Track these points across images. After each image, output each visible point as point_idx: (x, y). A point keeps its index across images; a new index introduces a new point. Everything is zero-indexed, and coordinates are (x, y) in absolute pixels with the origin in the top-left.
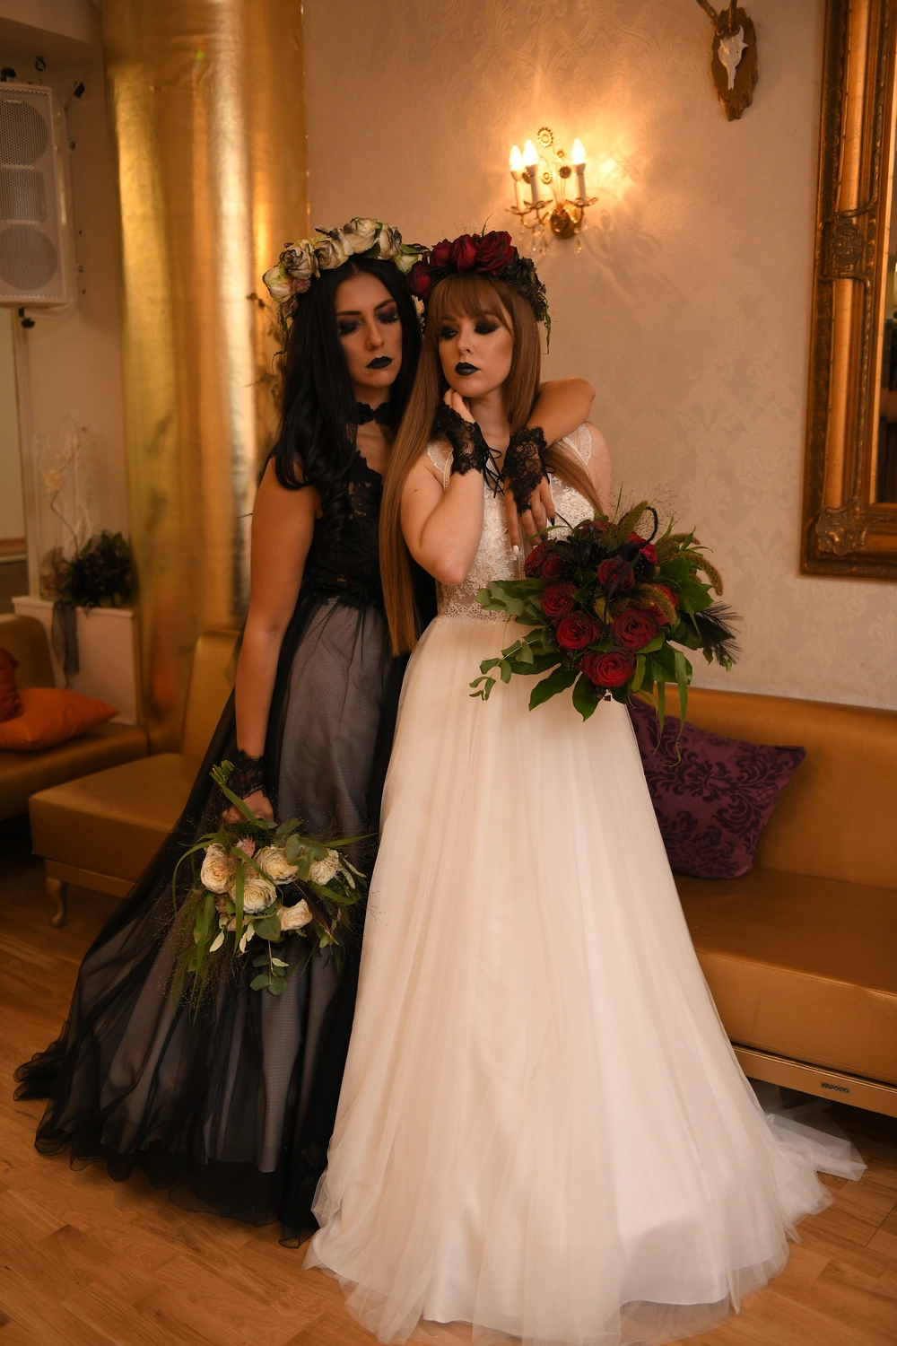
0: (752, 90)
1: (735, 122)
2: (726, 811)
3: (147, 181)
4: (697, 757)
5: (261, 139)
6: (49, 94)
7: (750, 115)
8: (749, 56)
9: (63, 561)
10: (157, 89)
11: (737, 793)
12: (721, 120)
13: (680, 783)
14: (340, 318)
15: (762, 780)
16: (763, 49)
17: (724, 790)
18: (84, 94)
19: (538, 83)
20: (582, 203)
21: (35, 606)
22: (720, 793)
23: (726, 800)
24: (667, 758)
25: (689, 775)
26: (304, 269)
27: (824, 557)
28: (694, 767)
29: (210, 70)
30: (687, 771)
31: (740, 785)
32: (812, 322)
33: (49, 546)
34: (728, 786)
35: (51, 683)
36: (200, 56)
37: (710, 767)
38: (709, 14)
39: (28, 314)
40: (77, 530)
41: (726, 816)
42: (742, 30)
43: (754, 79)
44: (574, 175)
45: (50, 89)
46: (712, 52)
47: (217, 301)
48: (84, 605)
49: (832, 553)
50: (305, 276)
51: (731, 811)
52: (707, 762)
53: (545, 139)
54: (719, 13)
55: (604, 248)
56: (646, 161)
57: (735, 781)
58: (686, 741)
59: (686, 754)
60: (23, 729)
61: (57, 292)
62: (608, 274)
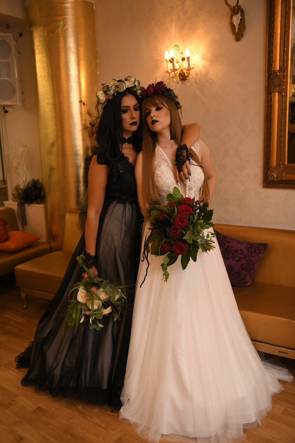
0: (244, 32)
1: (238, 42)
2: (243, 265)
3: (45, 64)
4: (233, 247)
5: (82, 50)
6: (11, 36)
7: (243, 40)
8: (242, 21)
9: (20, 189)
10: (48, 34)
11: (247, 259)
12: (234, 42)
13: (228, 256)
14: (122, 108)
15: (255, 255)
16: (247, 18)
17: (242, 258)
18: (22, 36)
19: (173, 30)
20: (189, 69)
21: (11, 204)
22: (241, 259)
23: (243, 261)
24: (224, 248)
25: (231, 253)
26: (112, 92)
27: (271, 182)
28: (233, 251)
29: (65, 28)
30: (230, 252)
31: (248, 256)
32: (265, 106)
33: (15, 185)
34: (244, 257)
35: (17, 229)
36: (62, 23)
37: (238, 251)
38: (229, 8)
39: (6, 109)
40: (24, 179)
41: (244, 266)
42: (240, 13)
43: (244, 28)
44: (186, 60)
45: (11, 35)
46: (230, 20)
47: (69, 103)
48: (28, 203)
49: (274, 180)
50: (112, 94)
51: (245, 265)
52: (237, 249)
53: (176, 48)
54: (232, 7)
55: (196, 83)
56: (209, 55)
57: (246, 255)
58: (230, 242)
59: (230, 247)
60: (10, 245)
61: (16, 101)
62: (198, 92)
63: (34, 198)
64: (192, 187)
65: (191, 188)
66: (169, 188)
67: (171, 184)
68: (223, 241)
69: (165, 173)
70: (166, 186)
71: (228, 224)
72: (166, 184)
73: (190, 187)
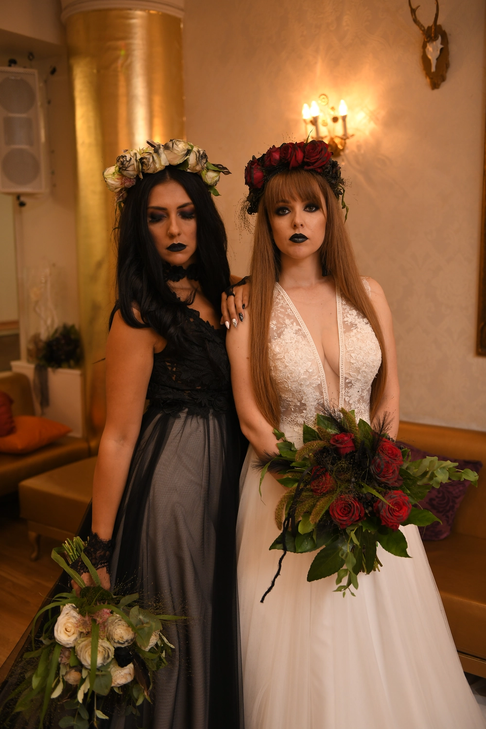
0: (446, 72)
1: (436, 90)
3: (92, 124)
5: (158, 100)
6: (36, 74)
7: (445, 87)
8: (444, 53)
9: (41, 341)
10: (98, 71)
12: (429, 90)
14: (151, 210)
16: (453, 48)
18: (56, 73)
19: (320, 68)
20: (345, 137)
21: (24, 367)
26: (131, 171)
29: (129, 61)
33: (32, 332)
35: (32, 413)
36: (123, 53)
38: (421, 29)
39: (22, 199)
40: (49, 322)
41: (434, 502)
42: (440, 38)
43: (447, 66)
44: (340, 121)
46: (422, 50)
48: (52, 367)
53: (324, 100)
54: (426, 28)
55: (358, 163)
56: (383, 113)
60: (16, 441)
61: (39, 186)
62: (361, 178)
64: (353, 382)
65: (350, 383)
66: (301, 384)
67: (305, 377)
70: (294, 381)
72: (293, 375)
73: (347, 381)
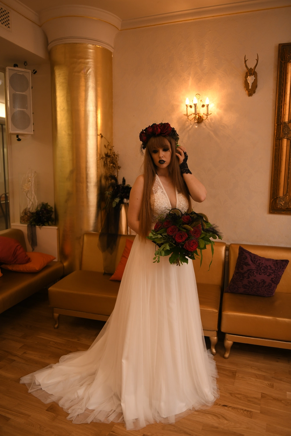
1: (250, 97)
2: (273, 278)
4: (263, 264)
5: (99, 89)
6: (30, 72)
7: (255, 96)
11: (275, 273)
12: (247, 97)
13: (260, 272)
15: (281, 270)
17: (272, 273)
19: (191, 81)
20: (207, 115)
21: (19, 226)
22: (271, 274)
23: (273, 276)
24: (256, 265)
25: (263, 269)
28: (263, 267)
30: (262, 268)
31: (276, 271)
32: (273, 149)
34: (273, 272)
37: (267, 267)
39: (20, 137)
41: (273, 280)
44: (205, 107)
45: (30, 71)
47: (86, 135)
48: (39, 225)
49: (282, 208)
51: (274, 278)
52: (266, 265)
53: (198, 97)
55: (211, 126)
57: (274, 270)
58: (260, 260)
59: (261, 264)
62: (212, 133)
63: (45, 220)
68: (255, 259)
69: (161, 199)
71: (236, 243)
